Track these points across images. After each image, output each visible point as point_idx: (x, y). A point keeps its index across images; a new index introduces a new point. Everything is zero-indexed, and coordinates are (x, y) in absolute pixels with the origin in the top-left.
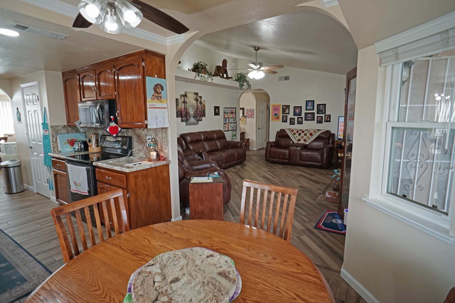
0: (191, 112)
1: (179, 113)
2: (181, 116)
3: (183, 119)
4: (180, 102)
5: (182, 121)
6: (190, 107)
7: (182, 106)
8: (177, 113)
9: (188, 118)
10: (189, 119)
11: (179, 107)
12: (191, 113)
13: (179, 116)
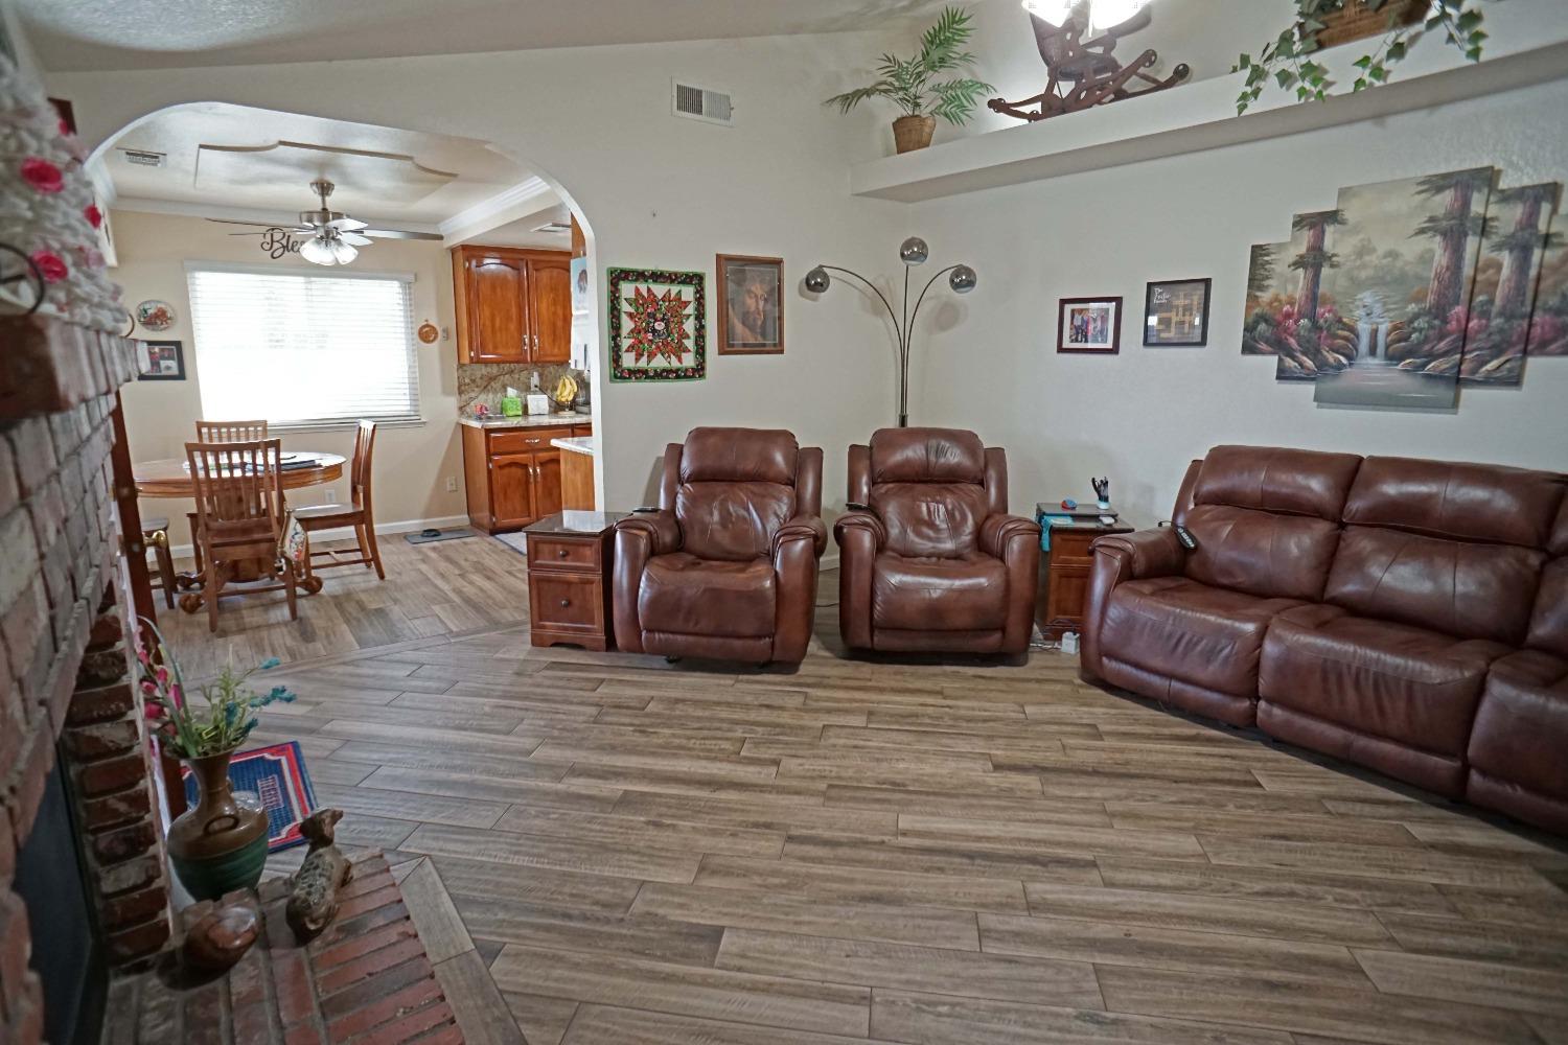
0: (1371, 316)
1: (1262, 327)
2: (1279, 346)
3: (1289, 362)
4: (1281, 264)
5: (1283, 375)
6: (1358, 285)
7: (1287, 285)
8: (1249, 329)
9: (1331, 357)
10: (1340, 366)
11: (1265, 296)
12: (1364, 328)
13: (1263, 346)
